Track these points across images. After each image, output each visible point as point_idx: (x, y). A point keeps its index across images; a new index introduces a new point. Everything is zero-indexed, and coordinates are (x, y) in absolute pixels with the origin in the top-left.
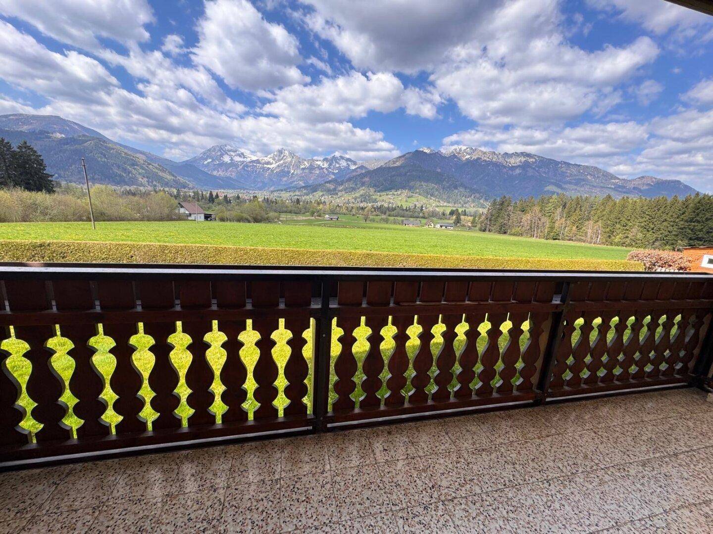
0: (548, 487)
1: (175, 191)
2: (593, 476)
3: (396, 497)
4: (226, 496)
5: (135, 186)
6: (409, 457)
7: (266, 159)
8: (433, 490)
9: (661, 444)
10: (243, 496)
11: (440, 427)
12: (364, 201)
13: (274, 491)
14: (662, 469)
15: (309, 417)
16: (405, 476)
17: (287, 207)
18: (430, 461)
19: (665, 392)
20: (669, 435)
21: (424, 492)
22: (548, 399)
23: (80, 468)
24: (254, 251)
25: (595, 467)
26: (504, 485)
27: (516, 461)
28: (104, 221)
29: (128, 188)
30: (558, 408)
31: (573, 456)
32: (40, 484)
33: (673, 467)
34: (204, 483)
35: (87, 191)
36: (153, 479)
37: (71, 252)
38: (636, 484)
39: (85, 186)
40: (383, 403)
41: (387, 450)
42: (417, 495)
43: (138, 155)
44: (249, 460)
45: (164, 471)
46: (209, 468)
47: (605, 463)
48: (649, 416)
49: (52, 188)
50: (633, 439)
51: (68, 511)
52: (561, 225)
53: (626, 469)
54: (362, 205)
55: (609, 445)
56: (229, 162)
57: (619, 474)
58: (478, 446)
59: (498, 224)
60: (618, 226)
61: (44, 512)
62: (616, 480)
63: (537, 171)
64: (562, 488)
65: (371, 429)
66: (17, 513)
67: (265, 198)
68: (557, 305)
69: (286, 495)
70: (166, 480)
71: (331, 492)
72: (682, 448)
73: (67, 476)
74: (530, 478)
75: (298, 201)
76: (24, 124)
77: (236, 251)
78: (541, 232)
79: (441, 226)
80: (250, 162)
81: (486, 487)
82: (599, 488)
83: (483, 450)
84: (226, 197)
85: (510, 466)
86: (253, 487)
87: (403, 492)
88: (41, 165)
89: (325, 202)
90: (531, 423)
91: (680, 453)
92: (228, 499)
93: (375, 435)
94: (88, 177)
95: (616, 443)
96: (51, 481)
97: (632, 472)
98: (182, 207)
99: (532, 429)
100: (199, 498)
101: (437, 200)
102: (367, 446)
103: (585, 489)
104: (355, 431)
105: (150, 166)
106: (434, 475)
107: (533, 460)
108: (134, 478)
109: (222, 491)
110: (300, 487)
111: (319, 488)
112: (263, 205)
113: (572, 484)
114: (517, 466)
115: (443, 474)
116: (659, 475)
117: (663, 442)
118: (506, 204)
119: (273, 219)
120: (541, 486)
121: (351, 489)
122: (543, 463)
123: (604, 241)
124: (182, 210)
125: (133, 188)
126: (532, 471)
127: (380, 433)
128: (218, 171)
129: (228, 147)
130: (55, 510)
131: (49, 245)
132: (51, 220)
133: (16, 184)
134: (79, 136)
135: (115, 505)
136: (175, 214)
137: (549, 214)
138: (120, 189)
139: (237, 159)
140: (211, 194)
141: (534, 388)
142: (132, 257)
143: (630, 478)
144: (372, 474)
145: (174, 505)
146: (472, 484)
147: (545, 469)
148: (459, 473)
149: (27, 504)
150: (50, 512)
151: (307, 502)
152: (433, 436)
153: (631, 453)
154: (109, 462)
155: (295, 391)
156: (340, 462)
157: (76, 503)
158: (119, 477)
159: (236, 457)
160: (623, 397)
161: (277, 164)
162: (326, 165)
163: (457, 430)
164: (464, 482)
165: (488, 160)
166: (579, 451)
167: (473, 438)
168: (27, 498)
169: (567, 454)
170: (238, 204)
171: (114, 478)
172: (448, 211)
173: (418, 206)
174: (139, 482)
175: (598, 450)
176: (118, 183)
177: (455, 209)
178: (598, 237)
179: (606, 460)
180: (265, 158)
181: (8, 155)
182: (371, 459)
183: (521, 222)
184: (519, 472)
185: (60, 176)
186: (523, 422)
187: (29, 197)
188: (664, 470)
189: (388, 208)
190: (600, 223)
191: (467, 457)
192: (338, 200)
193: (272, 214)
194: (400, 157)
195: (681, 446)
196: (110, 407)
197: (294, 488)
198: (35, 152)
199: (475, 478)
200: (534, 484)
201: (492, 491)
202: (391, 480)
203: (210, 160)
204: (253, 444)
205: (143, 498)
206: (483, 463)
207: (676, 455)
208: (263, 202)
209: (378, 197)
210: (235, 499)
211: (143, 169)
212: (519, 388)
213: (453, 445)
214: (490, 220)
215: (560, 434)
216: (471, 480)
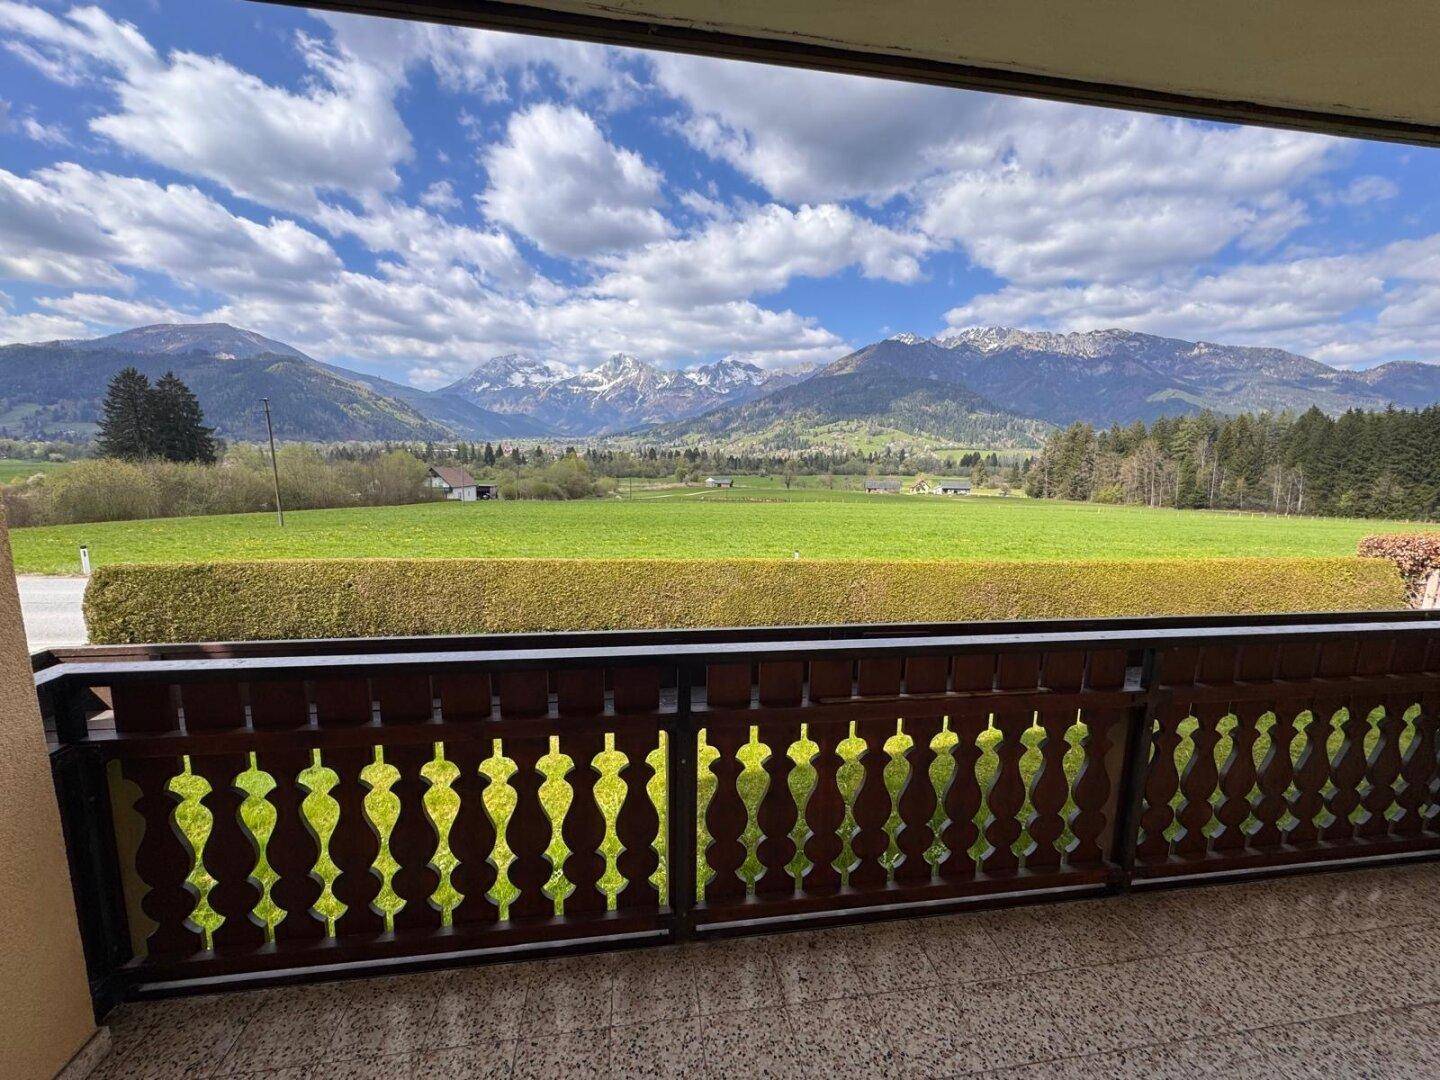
0: (1119, 1065)
1: (423, 446)
2: (1217, 1046)
3: (817, 1073)
4: (517, 1056)
5: (353, 442)
6: (847, 995)
7: (591, 376)
8: (889, 1061)
9: (1379, 984)
10: (545, 1056)
11: (911, 936)
12: (783, 447)
13: (600, 1051)
14: (1372, 1036)
15: (662, 911)
16: (838, 1031)
17: (631, 465)
18: (887, 1005)
19: (1402, 869)
20: (1397, 964)
21: (872, 1065)
22: (1135, 882)
23: (279, 996)
24: (569, 565)
25: (1223, 1029)
26: (1030, 1058)
27: (1059, 1010)
28: (299, 509)
29: (341, 446)
30: (1159, 900)
31: (1180, 1004)
32: (219, 1022)
33: (1398, 1034)
34: (481, 1031)
35: (270, 454)
36: (395, 1021)
37: (247, 581)
38: (1309, 1068)
39: (267, 446)
40: (798, 885)
41: (805, 980)
42: (858, 1069)
43: (360, 383)
44: (555, 990)
45: (413, 1007)
46: (488, 1004)
47: (1247, 1021)
48: (1357, 921)
49: (212, 452)
50: (1316, 971)
51: (264, 1071)
52: (1209, 477)
53: (1292, 1034)
54: (779, 454)
55: (1261, 983)
56: (522, 385)
57: (1274, 1046)
58: (984, 976)
59: (1067, 481)
60: (1343, 473)
61: (228, 1070)
62: (1266, 1057)
63: (1147, 367)
64: (1149, 1069)
65: (776, 937)
66: (187, 1070)
67: (589, 451)
68: (1133, 695)
69: (620, 1058)
70: (417, 1023)
71: (700, 1056)
72: (1424, 995)
73: (259, 1009)
74: (1084, 1046)
75: (653, 454)
76: (168, 341)
77: (535, 567)
78: (1166, 492)
79: (945, 490)
80: (560, 383)
81: (993, 1059)
82: (1228, 1072)
83: (994, 985)
84: (516, 452)
85: (1046, 1021)
86: (563, 1042)
87: (832, 1063)
88: (194, 412)
89: (705, 453)
90: (1096, 930)
91: (1419, 1006)
92: (520, 1062)
93: (785, 949)
94: (273, 428)
95: (1275, 978)
96: (236, 1019)
97: (1305, 1042)
98: (436, 475)
99: (1097, 945)
100: (472, 1057)
101: (933, 437)
102: (769, 970)
103: (1197, 1072)
104: (748, 940)
105: (381, 402)
106: (893, 1032)
107: (1093, 1010)
108: (366, 1017)
109: (510, 1047)
110: (644, 1046)
111: (679, 1049)
112: (586, 463)
113: (1172, 1061)
114: (1059, 1021)
115: (911, 1030)
116: (1363, 1051)
117: (1384, 981)
118: (1081, 438)
119: (605, 492)
120: (1107, 1063)
121: (735, 1053)
122: (1115, 1017)
123: (1312, 507)
124: (436, 482)
125: (349, 445)
126: (1089, 1032)
127: (794, 944)
128: (502, 404)
129: (520, 359)
130: (244, 1069)
131: (210, 569)
132: (209, 511)
133: (154, 450)
134: (260, 356)
135: (336, 1065)
136: (425, 490)
137: (1182, 454)
138: (327, 448)
139: (537, 379)
140: (489, 448)
141: (1106, 860)
142: (350, 585)
143: (1298, 1054)
144: (776, 1026)
145: (431, 1068)
146: (967, 1052)
147: (1118, 1027)
148: (943, 1031)
149: (201, 1055)
150: (236, 1071)
151: (656, 1074)
152: (898, 954)
153: (1307, 1001)
154: (325, 986)
155: (637, 862)
156: (717, 1002)
157: (276, 1058)
158: (341, 1014)
159: (533, 984)
160: (1305, 879)
161: (612, 384)
162: (705, 381)
163: (945, 941)
164: (950, 1048)
165: (1037, 349)
166: (1194, 994)
167: (975, 960)
168: (201, 1044)
169: (1166, 999)
170: (540, 465)
171: (332, 1016)
172: (958, 457)
173: (893, 450)
174: (373, 1024)
175: (1234, 993)
176: (322, 438)
177: (972, 453)
178: (1297, 500)
179: (1249, 1014)
180: (589, 374)
181: (141, 397)
182: (775, 997)
183: (1118, 474)
184: (1062, 1032)
185: (225, 430)
186: (1081, 930)
187: (173, 472)
188: (1377, 1040)
189: (833, 459)
190: (1299, 469)
191: (959, 998)
192: (731, 448)
193: (603, 482)
194: (853, 355)
195: (1422, 990)
196: (328, 889)
197: (634, 1046)
198: (186, 389)
199: (973, 1040)
200: (1092, 1058)
201: (1004, 1069)
202: (810, 1040)
203: (486, 385)
204: (564, 960)
205: (381, 1053)
206: (992, 1011)
207: (1408, 1009)
208: (585, 458)
209: (811, 438)
210: (532, 1062)
211: (368, 408)
212: (1073, 858)
213: (934, 973)
214: (1050, 473)
215: (1156, 955)
216: (966, 1045)
